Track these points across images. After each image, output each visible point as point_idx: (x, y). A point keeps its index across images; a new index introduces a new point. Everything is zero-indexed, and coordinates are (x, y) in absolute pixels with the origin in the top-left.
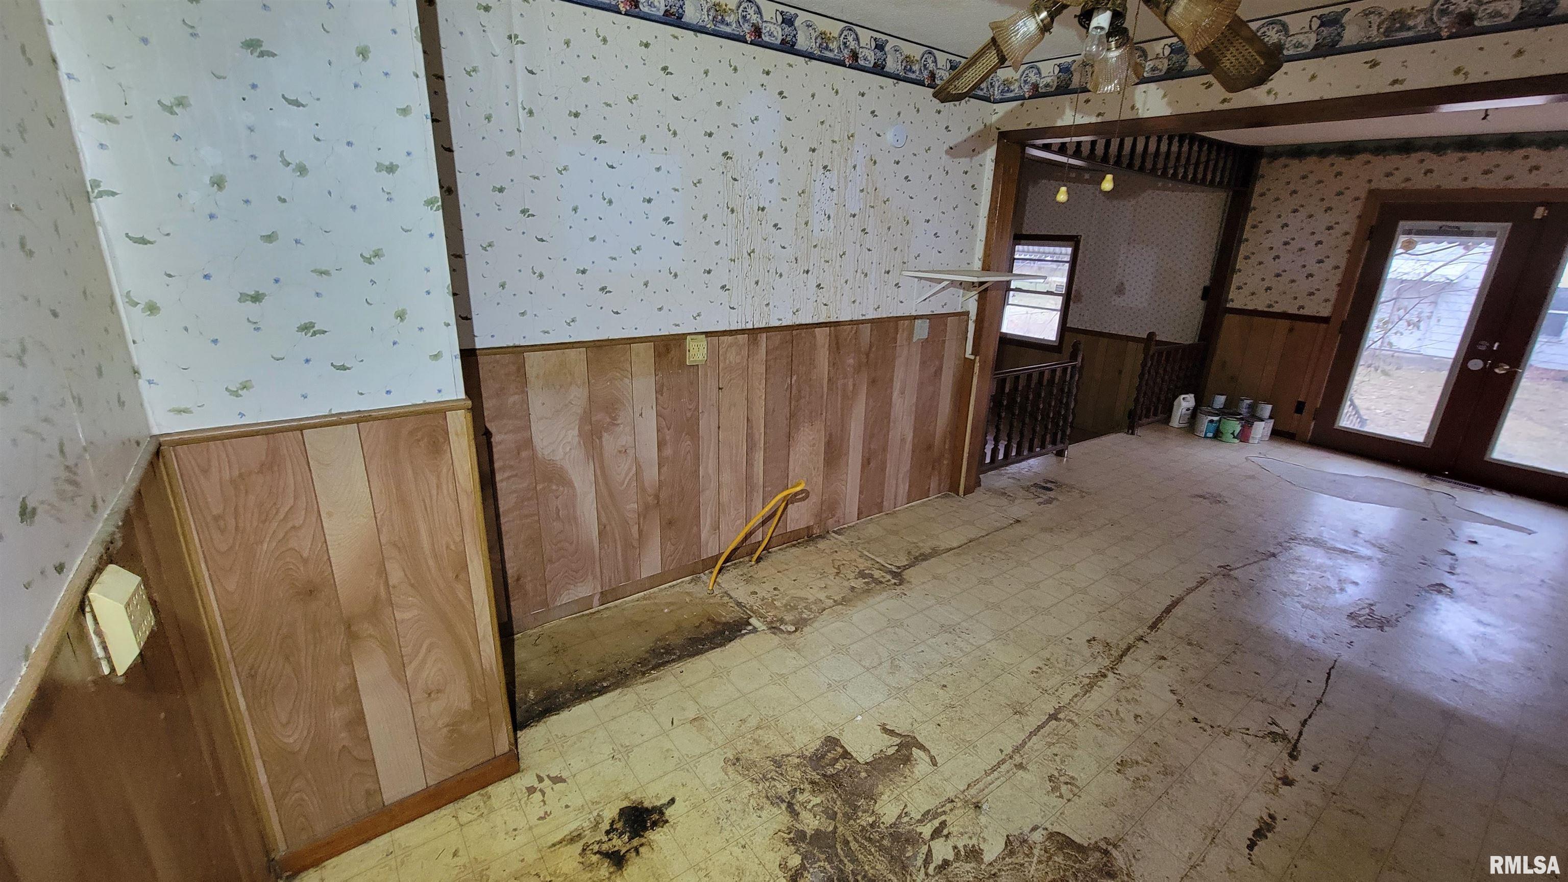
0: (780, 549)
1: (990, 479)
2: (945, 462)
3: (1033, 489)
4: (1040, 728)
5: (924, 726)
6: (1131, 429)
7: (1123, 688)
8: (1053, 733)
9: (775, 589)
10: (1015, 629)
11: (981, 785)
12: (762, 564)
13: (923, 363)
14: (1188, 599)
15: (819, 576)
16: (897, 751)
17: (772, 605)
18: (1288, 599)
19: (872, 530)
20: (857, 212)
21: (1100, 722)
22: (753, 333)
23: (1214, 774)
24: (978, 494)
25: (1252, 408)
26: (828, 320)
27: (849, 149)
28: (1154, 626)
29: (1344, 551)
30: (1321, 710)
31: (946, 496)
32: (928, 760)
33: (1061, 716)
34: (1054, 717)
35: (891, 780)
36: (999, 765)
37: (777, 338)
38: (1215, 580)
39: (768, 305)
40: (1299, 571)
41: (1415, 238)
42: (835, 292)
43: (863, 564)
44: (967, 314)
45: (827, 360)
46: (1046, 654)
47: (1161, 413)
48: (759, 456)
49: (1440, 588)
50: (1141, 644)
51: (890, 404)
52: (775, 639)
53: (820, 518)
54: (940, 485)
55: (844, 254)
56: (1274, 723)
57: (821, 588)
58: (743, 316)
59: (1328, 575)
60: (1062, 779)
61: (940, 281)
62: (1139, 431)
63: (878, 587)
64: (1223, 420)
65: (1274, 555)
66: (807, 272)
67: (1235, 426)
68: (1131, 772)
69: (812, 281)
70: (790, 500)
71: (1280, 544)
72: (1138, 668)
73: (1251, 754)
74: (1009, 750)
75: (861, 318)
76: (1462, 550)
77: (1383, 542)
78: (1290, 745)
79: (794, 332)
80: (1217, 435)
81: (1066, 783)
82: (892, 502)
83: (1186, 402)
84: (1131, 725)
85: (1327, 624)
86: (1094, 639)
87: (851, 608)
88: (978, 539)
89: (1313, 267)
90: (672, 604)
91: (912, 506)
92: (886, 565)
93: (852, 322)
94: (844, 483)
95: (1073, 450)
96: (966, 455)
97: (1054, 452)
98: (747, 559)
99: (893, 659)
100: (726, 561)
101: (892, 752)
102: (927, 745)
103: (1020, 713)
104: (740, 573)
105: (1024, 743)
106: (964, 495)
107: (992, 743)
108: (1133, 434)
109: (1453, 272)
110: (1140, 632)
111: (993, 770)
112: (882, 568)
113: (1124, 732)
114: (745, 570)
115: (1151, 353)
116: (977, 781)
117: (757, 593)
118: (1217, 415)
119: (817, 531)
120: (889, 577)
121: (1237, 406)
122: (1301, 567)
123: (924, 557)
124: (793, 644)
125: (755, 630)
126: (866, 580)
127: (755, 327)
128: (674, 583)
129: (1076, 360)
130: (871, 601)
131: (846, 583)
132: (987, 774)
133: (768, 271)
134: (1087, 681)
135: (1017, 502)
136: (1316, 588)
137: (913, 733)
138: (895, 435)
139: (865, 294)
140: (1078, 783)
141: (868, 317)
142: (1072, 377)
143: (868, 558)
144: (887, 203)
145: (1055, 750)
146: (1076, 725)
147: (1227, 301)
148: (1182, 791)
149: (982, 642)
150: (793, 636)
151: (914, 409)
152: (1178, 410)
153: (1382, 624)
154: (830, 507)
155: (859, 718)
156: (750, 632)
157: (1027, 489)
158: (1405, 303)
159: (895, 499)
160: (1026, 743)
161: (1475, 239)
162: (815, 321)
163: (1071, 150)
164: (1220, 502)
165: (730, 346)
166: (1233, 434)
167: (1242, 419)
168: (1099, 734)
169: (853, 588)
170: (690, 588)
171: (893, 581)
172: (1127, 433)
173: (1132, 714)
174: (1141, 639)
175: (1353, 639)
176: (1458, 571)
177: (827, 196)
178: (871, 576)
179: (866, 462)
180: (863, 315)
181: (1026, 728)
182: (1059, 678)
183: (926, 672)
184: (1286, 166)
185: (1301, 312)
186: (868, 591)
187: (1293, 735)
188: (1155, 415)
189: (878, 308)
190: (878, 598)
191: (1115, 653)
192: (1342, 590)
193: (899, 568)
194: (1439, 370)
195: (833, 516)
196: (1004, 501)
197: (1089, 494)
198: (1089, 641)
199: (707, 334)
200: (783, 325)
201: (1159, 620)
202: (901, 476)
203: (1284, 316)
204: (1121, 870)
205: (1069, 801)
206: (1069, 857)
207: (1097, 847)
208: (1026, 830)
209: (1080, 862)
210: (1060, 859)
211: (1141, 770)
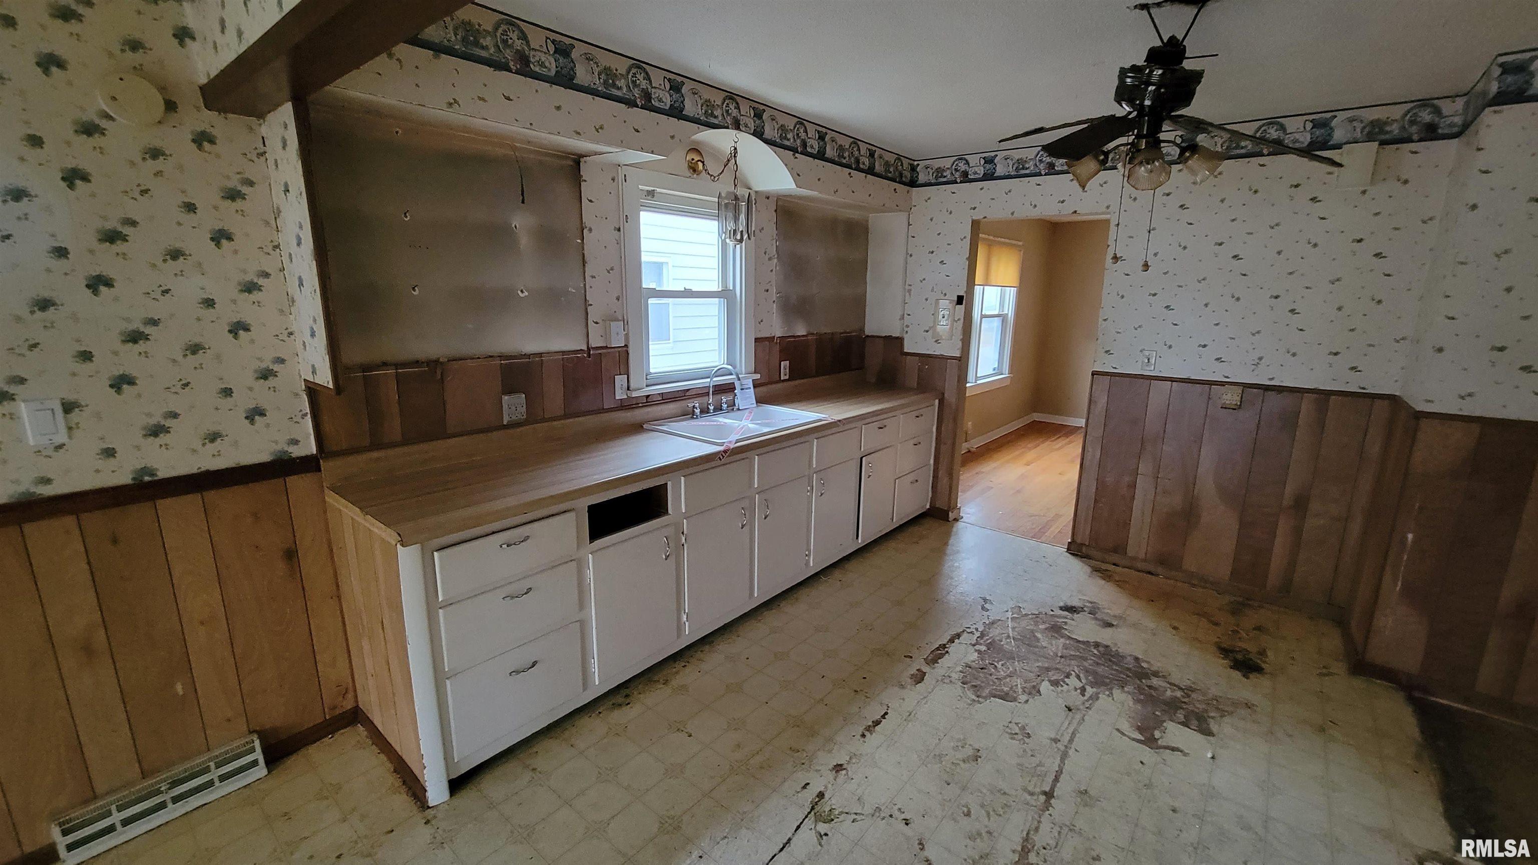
4: (1056, 780)
5: (1149, 756)
8: (1042, 777)
11: (1076, 721)
16: (1153, 735)
21: (1005, 800)
32: (1126, 732)
33: (1043, 797)
34: (1049, 795)
36: (1072, 739)
56: (821, 832)
73: (859, 794)
74: (1070, 752)
78: (817, 808)
101: (1155, 733)
102: (1134, 742)
105: (1062, 761)
107: (1085, 755)
111: (1073, 734)
116: (1079, 723)
132: (1076, 729)
140: (1006, 735)
145: (1035, 760)
146: (1025, 790)
168: (1003, 785)
181: (1067, 777)
204: (968, 690)
205: (1010, 722)
206: (1000, 691)
207: (986, 698)
208: (1031, 700)
209: (993, 689)
210: (1006, 689)
211: (960, 756)
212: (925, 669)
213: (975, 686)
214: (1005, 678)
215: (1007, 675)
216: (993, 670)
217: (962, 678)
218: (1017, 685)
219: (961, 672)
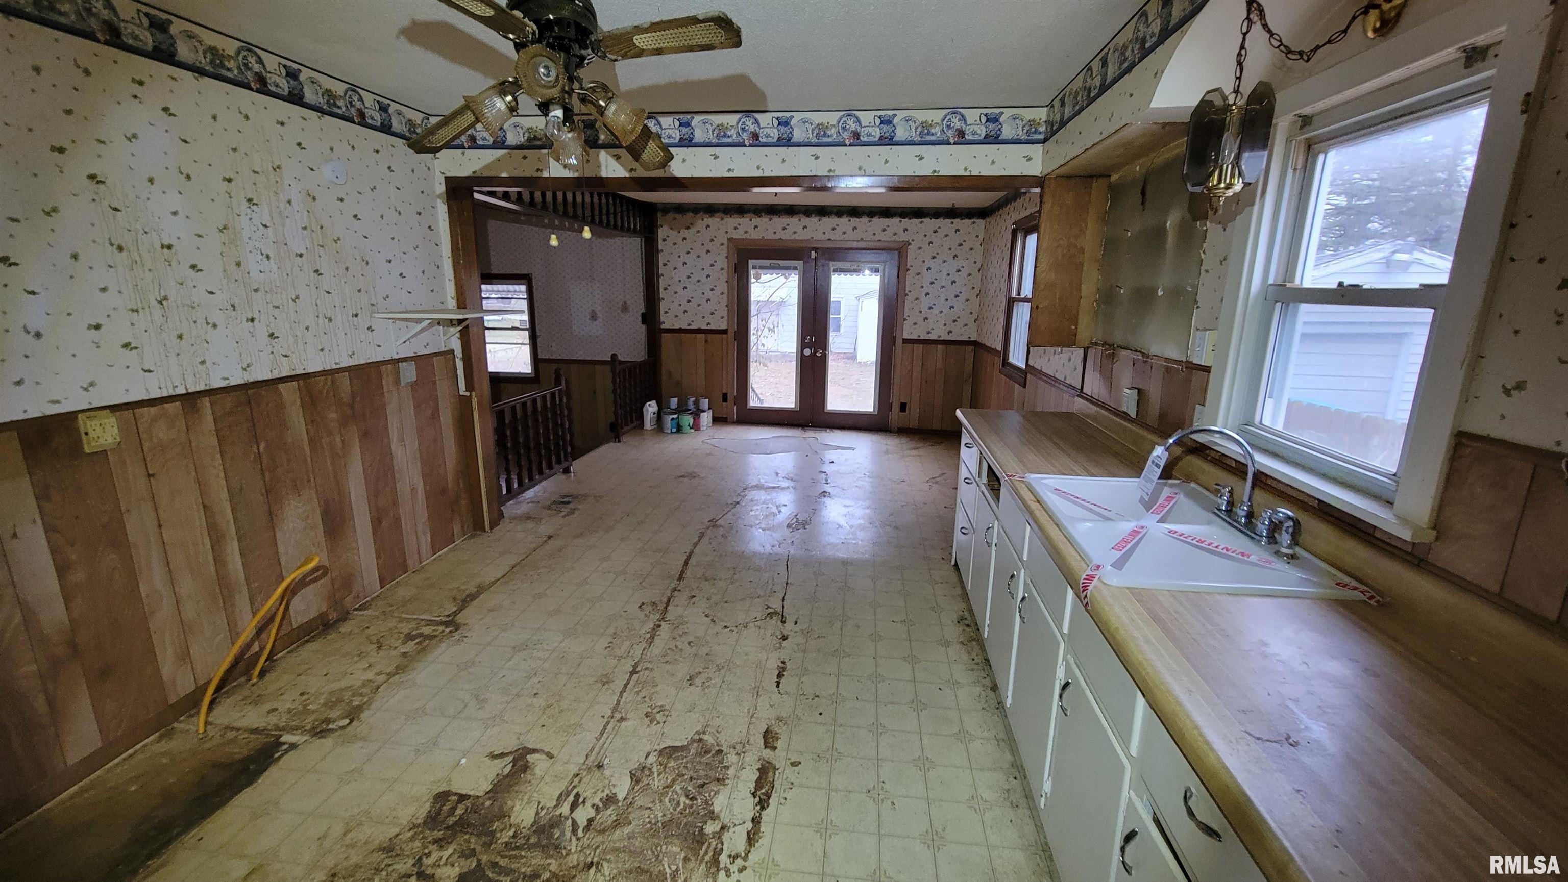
0: (288, 652)
1: (511, 508)
2: (464, 502)
3: (554, 507)
4: (626, 686)
5: (530, 735)
6: (617, 438)
7: (674, 629)
8: (637, 683)
9: (302, 694)
10: (581, 622)
11: (596, 750)
12: (268, 677)
13: (417, 406)
14: (697, 550)
15: (356, 659)
16: (513, 766)
17: (306, 711)
18: (754, 528)
19: (402, 593)
20: (303, 251)
21: (667, 658)
22: (190, 400)
23: (746, 655)
24: (504, 525)
25: (696, 403)
26: (293, 373)
27: (277, 182)
28: (680, 578)
29: (774, 488)
30: (790, 588)
31: (472, 536)
32: (544, 757)
33: (639, 669)
34: (634, 672)
35: (517, 792)
36: (605, 728)
37: (228, 402)
38: (709, 531)
39: (203, 362)
40: (755, 508)
41: (760, 271)
42: (296, 342)
43: (405, 628)
44: (452, 351)
45: (302, 420)
46: (612, 630)
47: (636, 420)
48: (233, 549)
49: (824, 494)
50: (676, 593)
51: (390, 453)
52: (328, 742)
53: (335, 601)
54: (463, 527)
55: (297, 297)
56: (769, 607)
57: (365, 669)
58: (168, 379)
59: (770, 505)
60: (655, 711)
61: (419, 321)
62: (624, 438)
63: (433, 642)
64: (680, 417)
65: (738, 503)
66: (252, 320)
67: (688, 420)
68: (698, 681)
69: (261, 330)
70: (292, 591)
71: (739, 494)
72: (680, 611)
73: (762, 631)
74: (609, 713)
75: (334, 367)
76: (827, 468)
77: (792, 475)
78: (780, 616)
79: (250, 392)
80: (679, 429)
81: (659, 712)
82: (416, 557)
83: (651, 408)
84: (688, 650)
85: (778, 535)
86: (643, 604)
87: (411, 672)
88: (519, 563)
89: (709, 294)
90: (138, 777)
91: (440, 556)
92: (434, 619)
93: (324, 373)
94: (355, 551)
95: (577, 466)
96: (483, 490)
97: (561, 470)
98: (243, 679)
99: (477, 697)
100: (218, 690)
101: (509, 770)
102: (539, 747)
103: (608, 682)
104: (240, 698)
105: (618, 702)
106: (491, 529)
107: (594, 715)
108: (619, 441)
109: (782, 293)
110: (673, 585)
111: (602, 734)
112: (430, 623)
113: (684, 658)
114: (246, 692)
115: (617, 372)
116: (593, 748)
117: (277, 709)
118: (675, 414)
119: (333, 616)
120: (441, 628)
121: (686, 404)
122: (755, 505)
123: (472, 597)
124: (355, 736)
125: (293, 746)
126: (417, 641)
127: (190, 391)
128: (131, 751)
129: (560, 384)
130: (430, 657)
131: (394, 653)
132: (598, 739)
133: (195, 322)
134: (648, 635)
135: (543, 521)
136: (766, 516)
137: (522, 744)
138: (403, 488)
139: (334, 341)
140: (667, 707)
141: (342, 365)
142: (561, 400)
143: (408, 621)
144: (338, 242)
145: (642, 694)
146: (652, 670)
147: (660, 324)
148: (732, 675)
149: (556, 645)
150: (349, 728)
151: (418, 455)
152: (647, 415)
153: (804, 524)
154: (347, 583)
155: (464, 761)
156: (287, 751)
157: (549, 508)
158: (764, 316)
159: (419, 553)
160: (620, 701)
161: (789, 272)
162: (276, 375)
163: (514, 197)
164: (695, 477)
165: (154, 420)
166: (689, 425)
167: (691, 413)
168: (668, 667)
169: (405, 654)
170: (164, 746)
171: (448, 630)
172: (615, 442)
173: (686, 643)
174: (675, 590)
175: (793, 539)
176: (829, 481)
177: (260, 233)
178: (421, 635)
179: (377, 523)
180: (336, 364)
181: (616, 691)
182: (627, 643)
183: (514, 691)
184: (675, 219)
185: (709, 327)
186: (423, 650)
187: (779, 609)
188: (632, 422)
189: (353, 354)
190: (438, 651)
191: (661, 607)
192: (780, 512)
193: (449, 616)
194: (790, 361)
195: (350, 593)
196: (530, 525)
197: (601, 497)
198: (640, 607)
199: (114, 408)
200: (232, 384)
201: (682, 572)
202: (420, 527)
203: (699, 331)
204: (713, 745)
205: (665, 722)
206: (678, 758)
207: (693, 741)
208: (642, 760)
209: (686, 757)
210: (672, 764)
211: (704, 676)
212: (767, 754)
213: (706, 752)
214: (674, 781)
215: (672, 787)
216: (689, 788)
217: (723, 758)
218: (659, 775)
219: (727, 768)
